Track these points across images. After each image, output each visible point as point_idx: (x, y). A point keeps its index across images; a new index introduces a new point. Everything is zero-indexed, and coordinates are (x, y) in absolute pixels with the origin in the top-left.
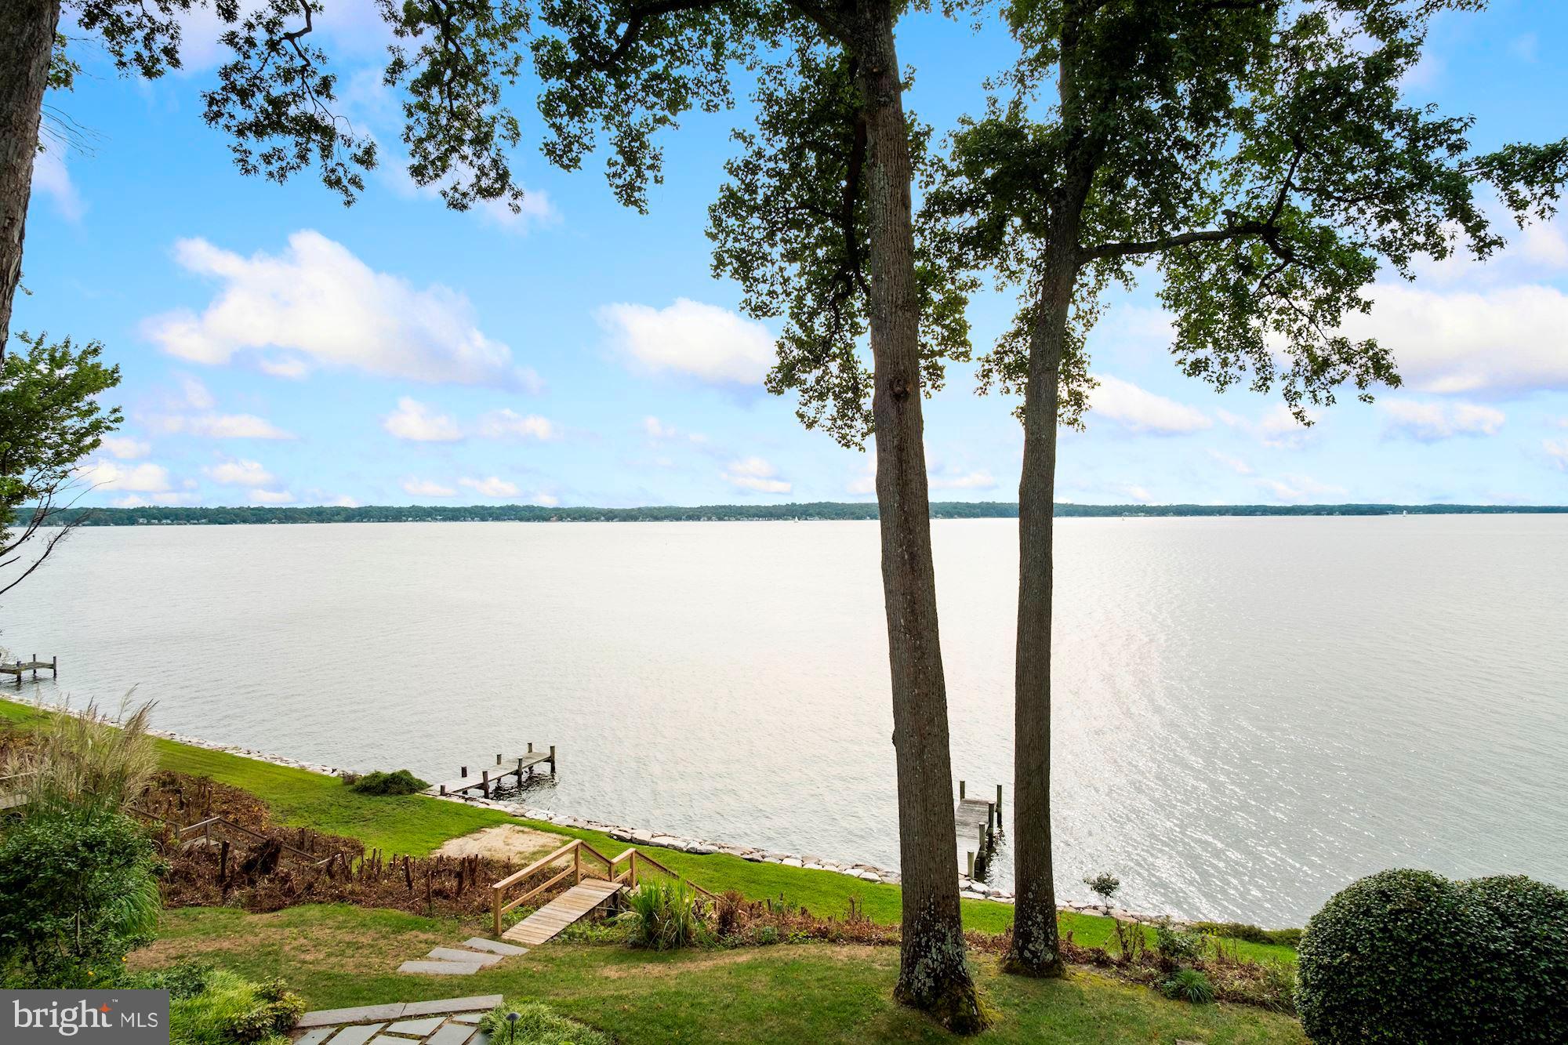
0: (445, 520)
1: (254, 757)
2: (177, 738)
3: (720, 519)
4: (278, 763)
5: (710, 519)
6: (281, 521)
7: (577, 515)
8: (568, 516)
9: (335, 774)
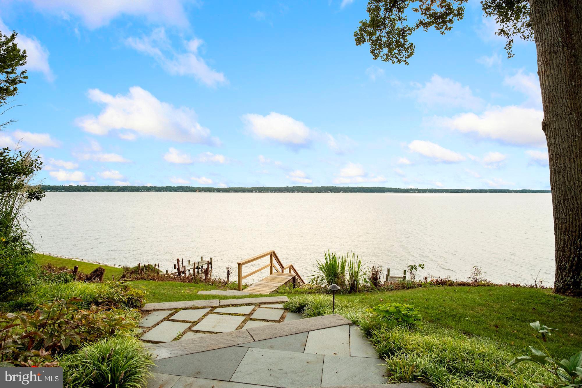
0: (156, 191)
1: (85, 261)
2: (52, 255)
3: (260, 192)
4: (95, 263)
5: (256, 192)
6: (93, 191)
7: (206, 190)
8: (203, 190)
9: (120, 267)
